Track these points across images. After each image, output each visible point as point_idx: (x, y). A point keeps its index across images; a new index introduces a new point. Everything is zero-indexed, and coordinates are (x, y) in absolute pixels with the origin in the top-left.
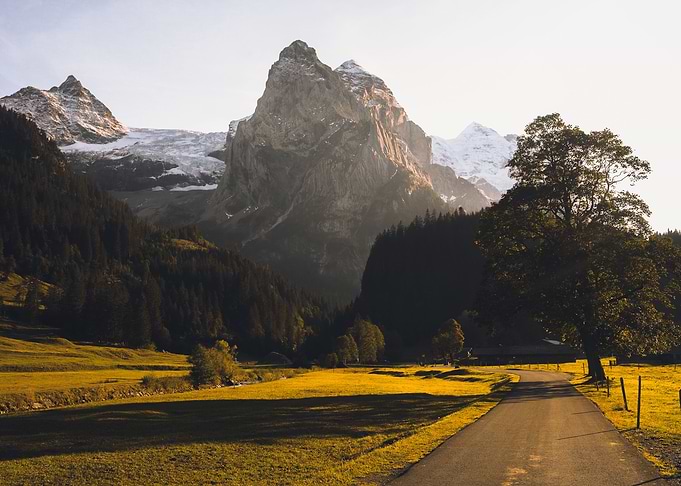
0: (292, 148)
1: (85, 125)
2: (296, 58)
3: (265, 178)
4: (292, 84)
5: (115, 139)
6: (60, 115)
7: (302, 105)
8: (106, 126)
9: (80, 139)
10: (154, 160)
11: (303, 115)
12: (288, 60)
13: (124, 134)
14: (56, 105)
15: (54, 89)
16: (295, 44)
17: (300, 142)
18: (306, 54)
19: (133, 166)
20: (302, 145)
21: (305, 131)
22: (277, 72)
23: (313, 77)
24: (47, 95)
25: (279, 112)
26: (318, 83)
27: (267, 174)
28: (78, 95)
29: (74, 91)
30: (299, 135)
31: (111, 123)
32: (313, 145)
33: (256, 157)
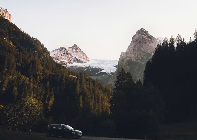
0: (139, 61)
1: (77, 58)
2: (141, 33)
3: (129, 70)
4: (139, 41)
5: (86, 62)
6: (70, 55)
7: (143, 47)
8: (84, 58)
9: (76, 62)
10: (97, 68)
11: (143, 51)
12: (139, 34)
13: (89, 61)
14: (69, 52)
15: (69, 48)
16: (141, 29)
17: (142, 59)
18: (144, 32)
19: (90, 69)
20: (143, 60)
21: (144, 56)
22: (135, 38)
23: (147, 39)
24: (67, 49)
25: (135, 50)
26: (149, 41)
27: (130, 69)
28: (76, 49)
29: (75, 48)
30: (141, 57)
31: (85, 57)
32: (146, 60)
33: (126, 64)
